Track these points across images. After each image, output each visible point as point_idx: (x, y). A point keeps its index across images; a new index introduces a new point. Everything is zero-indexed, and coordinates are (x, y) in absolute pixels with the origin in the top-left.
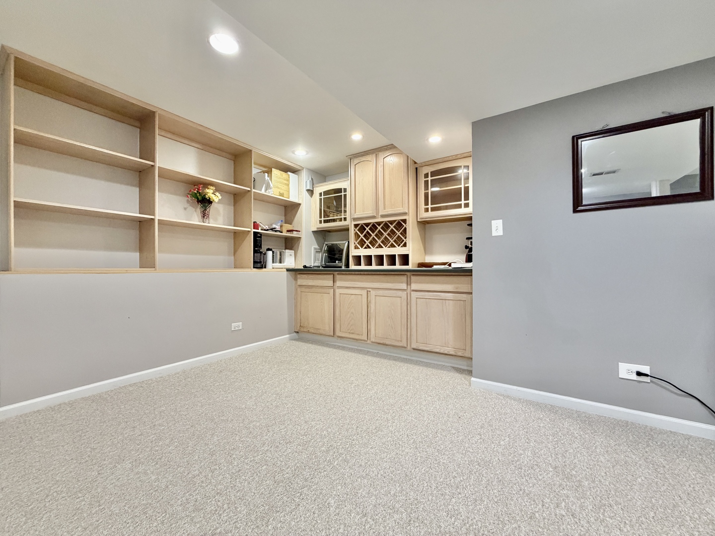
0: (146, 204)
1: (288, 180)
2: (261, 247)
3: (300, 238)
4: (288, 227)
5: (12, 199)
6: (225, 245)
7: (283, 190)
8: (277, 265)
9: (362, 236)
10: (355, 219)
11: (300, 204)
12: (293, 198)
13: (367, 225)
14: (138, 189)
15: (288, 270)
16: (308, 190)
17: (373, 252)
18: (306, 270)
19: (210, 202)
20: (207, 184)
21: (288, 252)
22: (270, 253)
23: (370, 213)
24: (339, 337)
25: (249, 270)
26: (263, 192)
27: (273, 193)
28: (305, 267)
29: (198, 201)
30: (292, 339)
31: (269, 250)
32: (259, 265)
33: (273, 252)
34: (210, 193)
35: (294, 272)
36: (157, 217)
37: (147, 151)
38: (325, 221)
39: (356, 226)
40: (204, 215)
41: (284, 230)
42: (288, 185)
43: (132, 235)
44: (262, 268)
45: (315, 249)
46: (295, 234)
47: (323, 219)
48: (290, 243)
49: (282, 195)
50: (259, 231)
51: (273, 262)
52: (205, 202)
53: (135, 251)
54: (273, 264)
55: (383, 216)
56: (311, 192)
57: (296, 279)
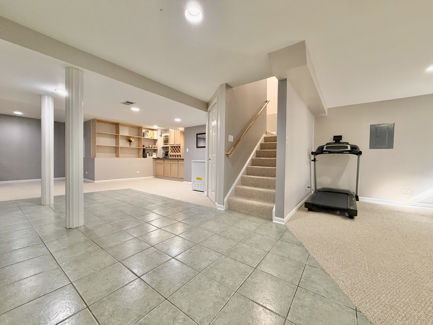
0: (117, 143)
1: (154, 133)
2: (145, 152)
3: (157, 149)
4: (154, 146)
5: (96, 145)
6: (136, 151)
7: (152, 136)
8: (150, 157)
9: (172, 149)
10: (170, 145)
11: (157, 140)
12: (155, 138)
13: (173, 146)
14: (115, 139)
15: (153, 158)
16: (160, 135)
17: (174, 154)
18: (158, 159)
19: (131, 141)
20: (131, 137)
21: (154, 153)
22: (148, 154)
23: (173, 143)
24: (165, 176)
25: (141, 158)
26: (146, 137)
27: (149, 137)
28: (158, 157)
29: (129, 141)
30: (154, 178)
31: (148, 153)
32: (144, 157)
33: (149, 153)
34: (131, 139)
35: (155, 159)
36: (120, 146)
37: (118, 132)
38: (165, 145)
39: (171, 147)
40: (130, 144)
41: (153, 147)
42: (154, 134)
43: (114, 149)
44: (145, 158)
45: (162, 152)
46: (156, 148)
47: (164, 144)
48: (155, 151)
49: (151, 137)
50: (145, 148)
51: (149, 156)
52: (130, 141)
53: (114, 153)
54: (149, 157)
55: (176, 145)
56: (161, 136)
57: (155, 161)
